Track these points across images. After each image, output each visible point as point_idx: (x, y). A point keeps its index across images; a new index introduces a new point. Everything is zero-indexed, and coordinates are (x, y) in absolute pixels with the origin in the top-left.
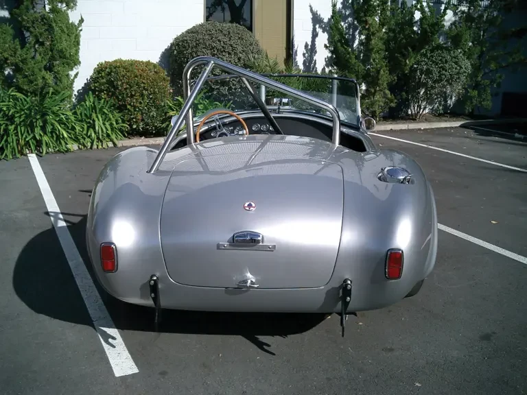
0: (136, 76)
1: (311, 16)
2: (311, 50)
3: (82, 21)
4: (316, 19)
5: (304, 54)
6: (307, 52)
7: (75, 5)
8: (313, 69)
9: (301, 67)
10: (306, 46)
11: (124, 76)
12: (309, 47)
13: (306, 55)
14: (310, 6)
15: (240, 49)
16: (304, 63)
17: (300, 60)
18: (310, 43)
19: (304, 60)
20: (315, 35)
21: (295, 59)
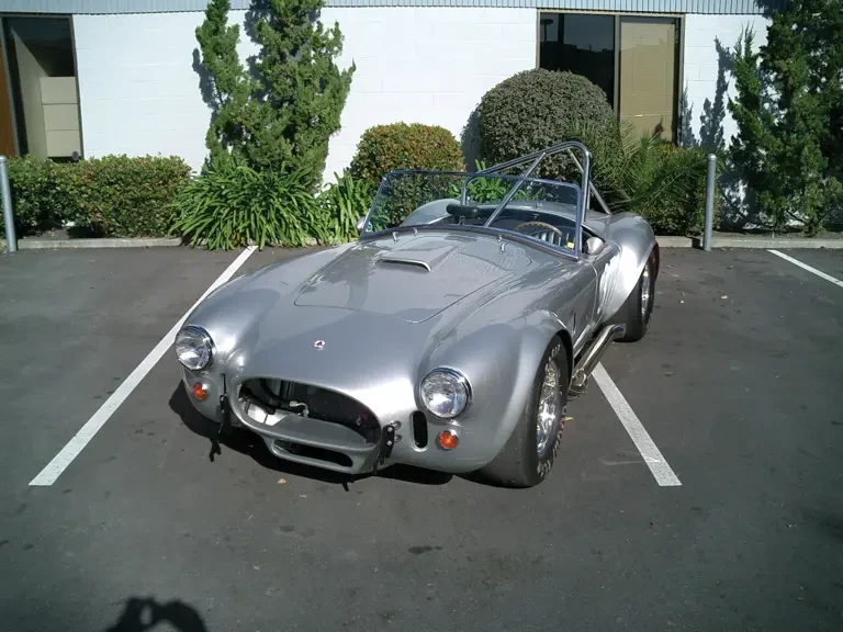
0: (406, 150)
1: (716, 56)
2: (714, 112)
3: (353, 69)
4: (725, 61)
5: (702, 118)
6: (708, 114)
7: (340, 48)
8: (718, 140)
9: (698, 137)
10: (707, 104)
11: (389, 149)
12: (712, 107)
13: (707, 119)
14: (717, 41)
16: (703, 131)
17: (696, 126)
18: (712, 101)
19: (703, 128)
20: (722, 87)
21: (688, 124)
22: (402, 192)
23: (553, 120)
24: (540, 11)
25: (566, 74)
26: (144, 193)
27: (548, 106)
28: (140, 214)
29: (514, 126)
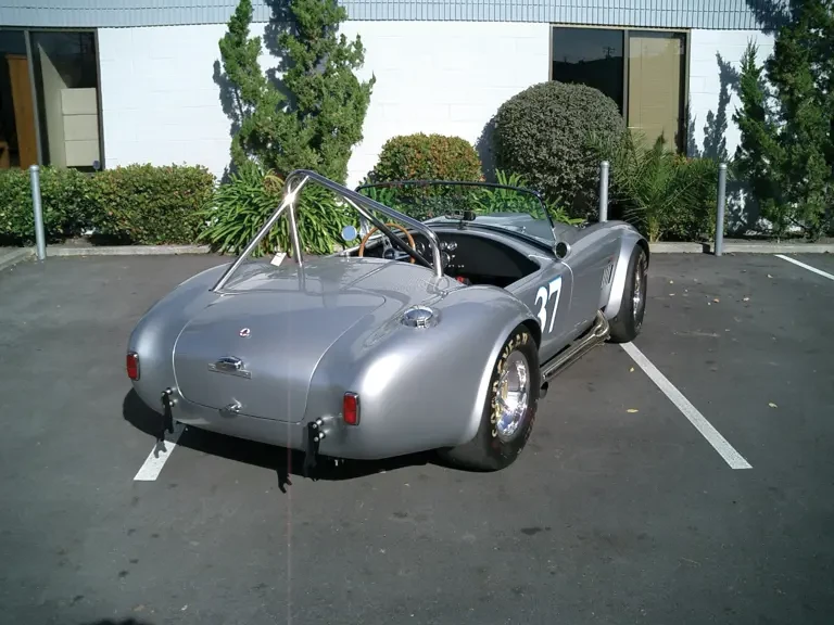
0: (429, 159)
1: (718, 70)
2: (717, 123)
3: (373, 80)
4: (727, 75)
5: (706, 129)
6: (711, 126)
7: (362, 61)
8: (720, 152)
9: (701, 148)
10: (710, 115)
11: (412, 159)
12: (715, 118)
13: (710, 130)
14: (718, 56)
15: (577, 123)
16: (706, 142)
17: (699, 137)
18: (715, 113)
19: (706, 139)
20: (724, 100)
21: (692, 136)
22: (424, 201)
23: (571, 131)
24: (552, 25)
25: (581, 87)
26: (173, 201)
27: (565, 118)
28: (168, 222)
29: (533, 136)
